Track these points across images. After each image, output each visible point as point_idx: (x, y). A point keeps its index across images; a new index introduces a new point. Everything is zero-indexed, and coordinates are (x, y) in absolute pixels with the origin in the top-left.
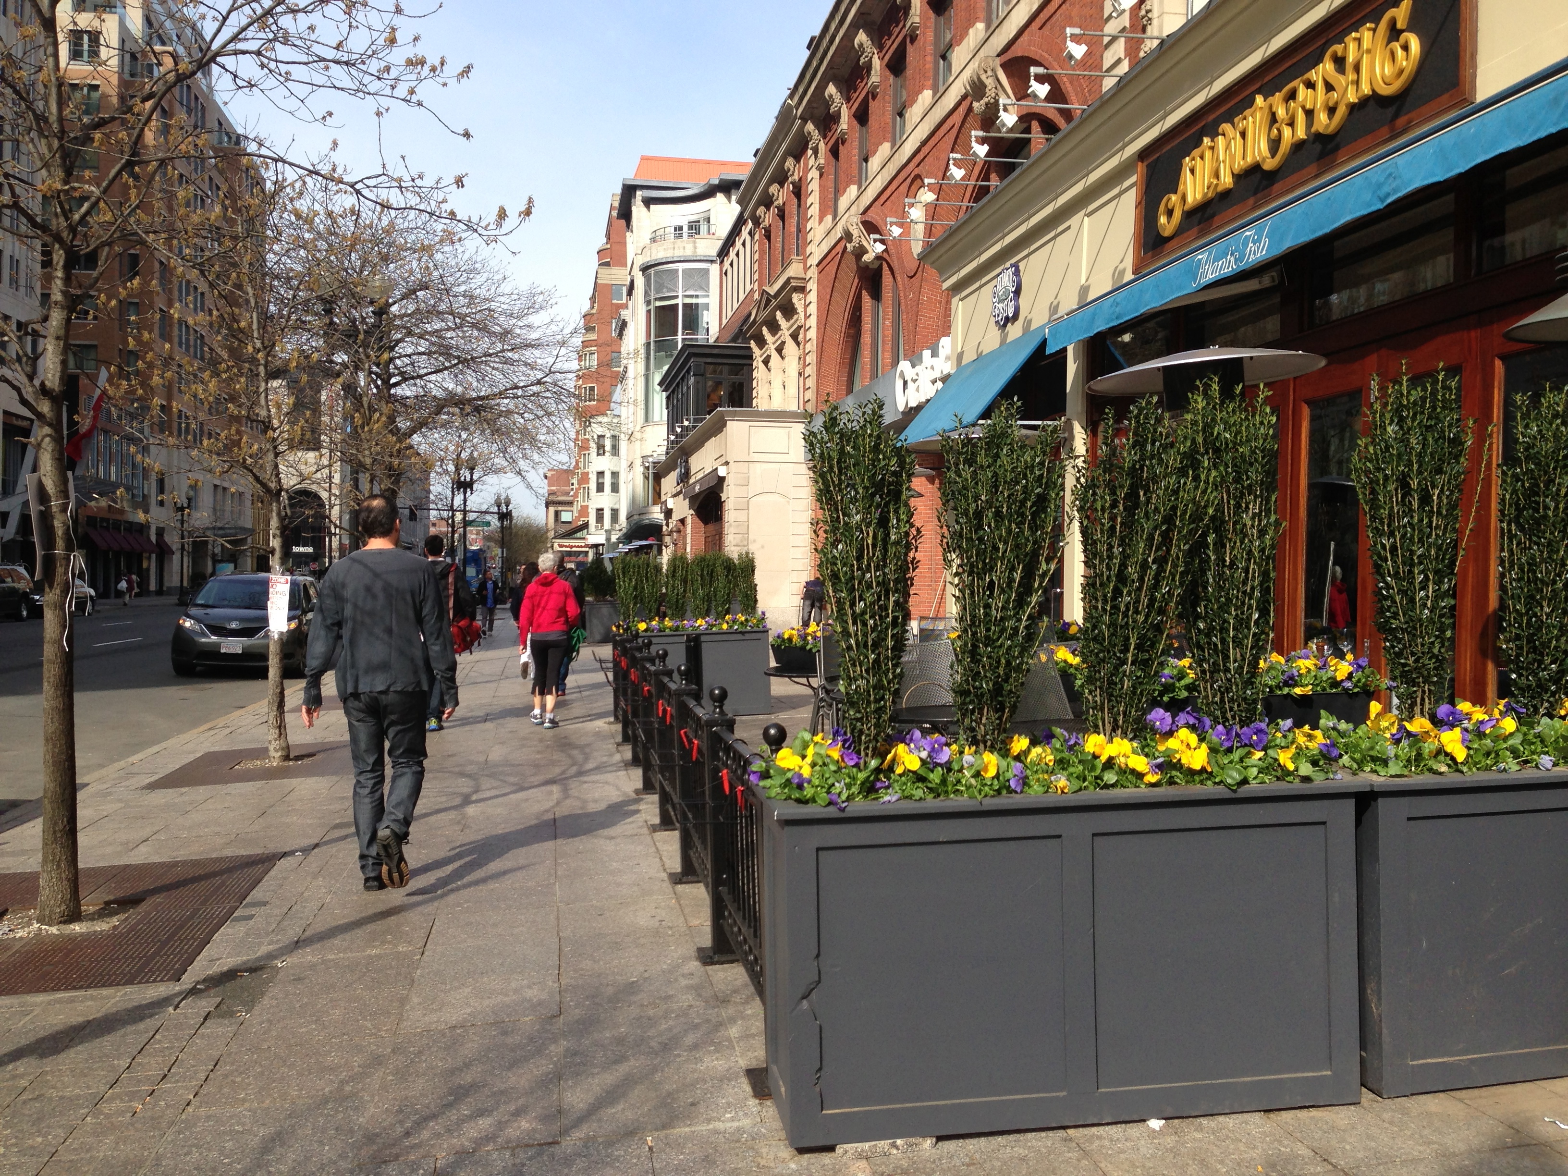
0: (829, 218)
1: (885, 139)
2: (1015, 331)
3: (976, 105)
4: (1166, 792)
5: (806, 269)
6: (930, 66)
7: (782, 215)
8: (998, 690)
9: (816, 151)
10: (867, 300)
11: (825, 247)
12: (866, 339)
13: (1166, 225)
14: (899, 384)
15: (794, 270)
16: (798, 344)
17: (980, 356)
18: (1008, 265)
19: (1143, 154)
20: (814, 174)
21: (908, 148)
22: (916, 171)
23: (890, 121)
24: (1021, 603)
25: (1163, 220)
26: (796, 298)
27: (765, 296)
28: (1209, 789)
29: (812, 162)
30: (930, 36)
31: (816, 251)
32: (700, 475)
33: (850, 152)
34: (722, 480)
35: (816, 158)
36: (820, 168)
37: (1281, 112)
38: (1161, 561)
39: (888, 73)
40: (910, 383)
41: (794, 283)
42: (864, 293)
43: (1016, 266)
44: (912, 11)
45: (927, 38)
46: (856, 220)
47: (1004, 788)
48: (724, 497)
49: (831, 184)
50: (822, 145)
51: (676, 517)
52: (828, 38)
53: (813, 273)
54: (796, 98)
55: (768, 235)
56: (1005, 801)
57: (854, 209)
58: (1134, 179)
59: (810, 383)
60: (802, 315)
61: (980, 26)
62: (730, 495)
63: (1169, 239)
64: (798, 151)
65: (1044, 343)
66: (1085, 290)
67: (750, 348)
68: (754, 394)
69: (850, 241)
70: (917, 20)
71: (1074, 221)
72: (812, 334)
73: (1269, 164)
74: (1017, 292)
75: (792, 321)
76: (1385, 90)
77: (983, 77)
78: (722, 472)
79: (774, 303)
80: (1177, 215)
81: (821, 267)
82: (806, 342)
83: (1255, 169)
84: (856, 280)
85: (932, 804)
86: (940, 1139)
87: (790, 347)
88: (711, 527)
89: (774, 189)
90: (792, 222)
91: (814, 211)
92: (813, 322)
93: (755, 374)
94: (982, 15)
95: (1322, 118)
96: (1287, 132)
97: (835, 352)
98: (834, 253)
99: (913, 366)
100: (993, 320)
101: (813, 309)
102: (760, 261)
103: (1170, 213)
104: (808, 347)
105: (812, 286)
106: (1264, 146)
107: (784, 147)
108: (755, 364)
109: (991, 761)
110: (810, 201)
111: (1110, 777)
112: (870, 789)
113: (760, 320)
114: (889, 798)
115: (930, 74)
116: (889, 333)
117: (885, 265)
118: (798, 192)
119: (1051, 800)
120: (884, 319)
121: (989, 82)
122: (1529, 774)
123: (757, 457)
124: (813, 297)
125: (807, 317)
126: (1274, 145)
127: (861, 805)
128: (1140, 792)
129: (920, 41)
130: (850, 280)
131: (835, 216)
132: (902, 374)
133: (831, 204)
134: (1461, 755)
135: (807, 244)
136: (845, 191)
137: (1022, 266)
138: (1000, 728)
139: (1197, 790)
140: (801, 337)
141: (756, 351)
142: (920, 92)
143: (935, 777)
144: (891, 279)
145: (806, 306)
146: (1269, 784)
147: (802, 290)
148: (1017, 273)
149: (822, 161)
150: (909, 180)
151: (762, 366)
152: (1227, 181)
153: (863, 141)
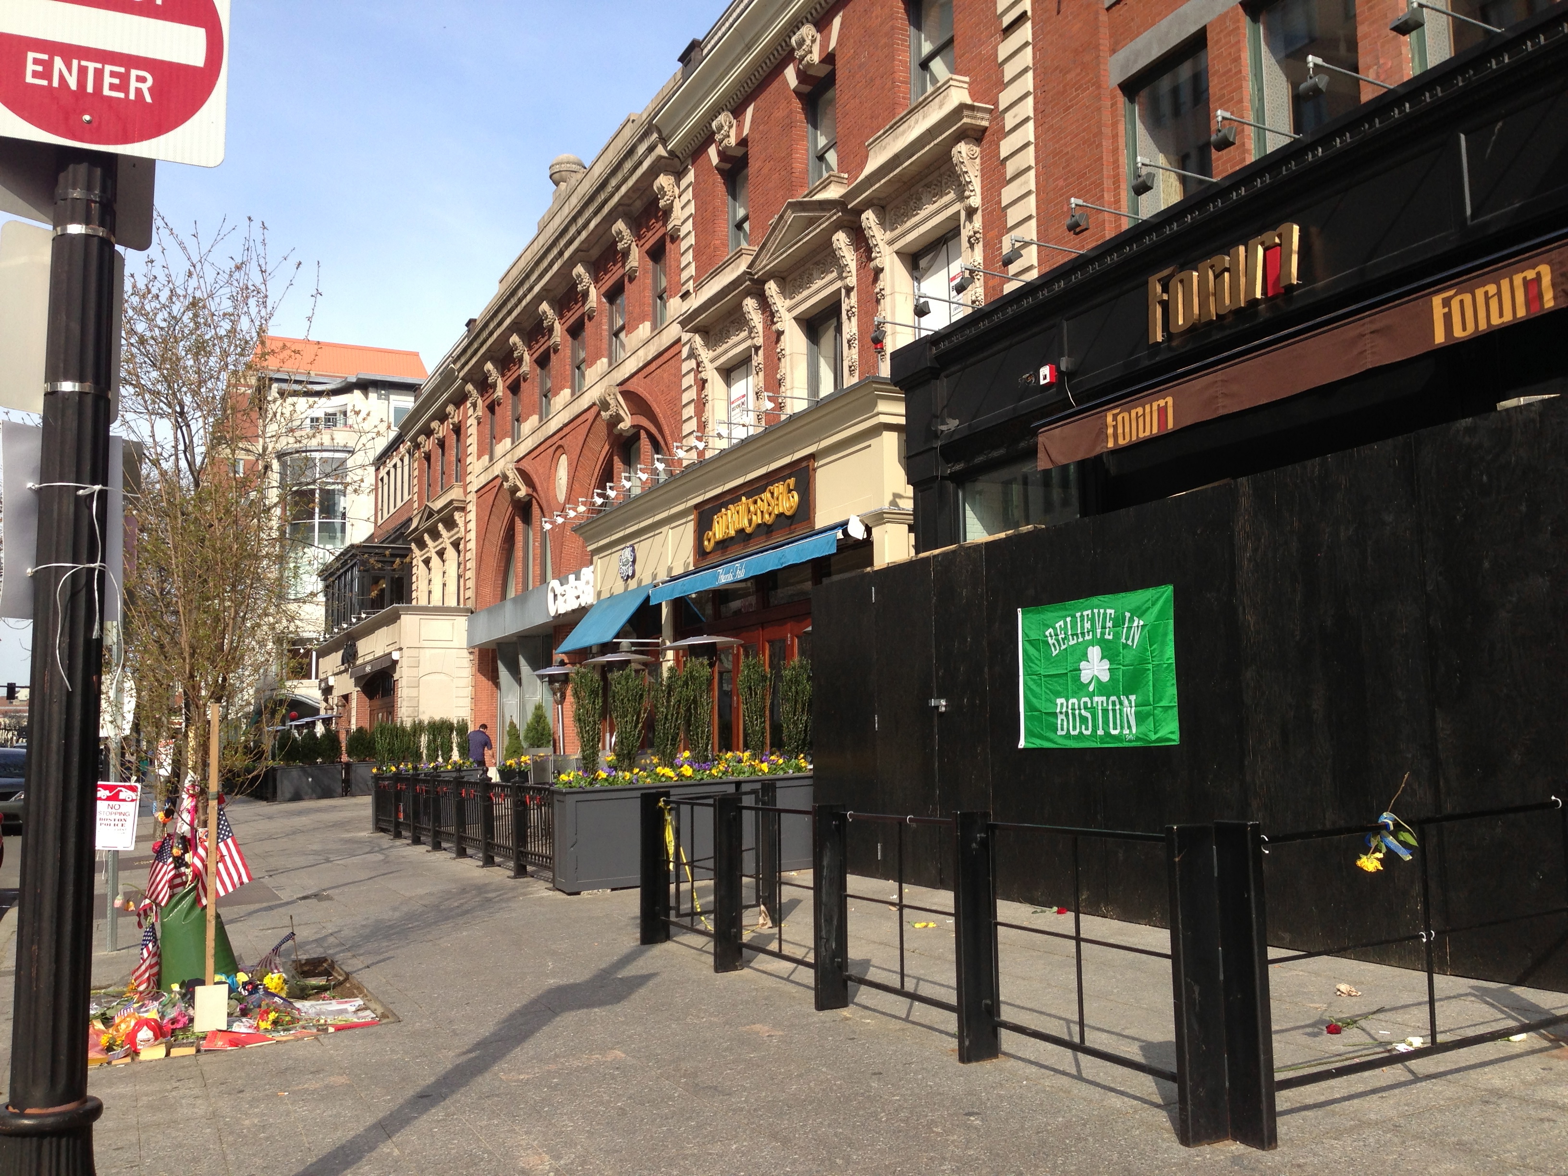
0: (486, 458)
1: (534, 413)
2: (633, 584)
3: (603, 413)
4: (679, 783)
5: (466, 494)
6: (569, 372)
7: (442, 444)
8: (629, 753)
9: (474, 405)
10: (519, 524)
11: (483, 479)
12: (519, 553)
13: (708, 546)
14: (551, 596)
15: (455, 494)
16: (459, 552)
17: (612, 595)
18: (628, 544)
19: (696, 506)
20: (472, 421)
21: (554, 425)
22: (560, 443)
23: (538, 400)
24: (636, 727)
25: (706, 543)
26: (457, 516)
27: (428, 510)
28: (692, 782)
29: (471, 411)
30: (568, 352)
31: (475, 481)
32: (369, 658)
33: (505, 412)
34: (396, 662)
35: (475, 410)
36: (478, 419)
37: (752, 508)
38: (678, 713)
39: (536, 366)
40: (559, 597)
41: (456, 504)
42: (517, 519)
43: (632, 546)
44: (555, 333)
45: (566, 352)
46: (511, 466)
47: (632, 782)
48: (396, 676)
49: (487, 431)
50: (480, 402)
51: (336, 693)
52: (487, 331)
53: (472, 497)
54: (458, 365)
55: (428, 457)
56: (632, 786)
57: (508, 456)
58: (692, 517)
59: (471, 584)
60: (463, 529)
61: (605, 360)
62: (403, 676)
63: (710, 553)
64: (460, 399)
65: (648, 598)
66: (670, 569)
67: (410, 550)
68: (414, 587)
69: (507, 481)
70: (558, 339)
71: (664, 529)
72: (472, 545)
73: (749, 530)
74: (634, 562)
75: (453, 532)
76: (788, 513)
77: (608, 399)
78: (396, 656)
79: (436, 517)
80: (712, 542)
81: (480, 493)
82: (466, 551)
83: (742, 531)
84: (510, 509)
85: (610, 787)
86: (613, 890)
87: (450, 553)
88: (377, 702)
89: (435, 425)
90: (452, 454)
91: (473, 449)
92: (472, 535)
93: (414, 570)
94: (606, 353)
95: (767, 516)
96: (754, 517)
97: (493, 562)
98: (491, 485)
99: (562, 585)
100: (619, 576)
101: (472, 526)
102: (420, 477)
103: (709, 540)
104: (469, 555)
105: (472, 507)
106: (746, 522)
107: (445, 396)
108: (414, 562)
109: (628, 775)
110: (469, 441)
111: (663, 779)
112: (591, 784)
113: (422, 527)
114: (597, 786)
115: (569, 378)
116: (538, 551)
117: (534, 501)
118: (458, 430)
119: (645, 785)
120: (534, 541)
121: (612, 402)
122: (786, 775)
123: (426, 644)
124: (472, 516)
125: (467, 531)
126: (750, 521)
127: (589, 788)
128: (672, 783)
129: (561, 353)
130: (505, 509)
131: (491, 459)
132: (553, 590)
133: (488, 447)
134: (766, 770)
135: (466, 474)
136: (500, 441)
137: (636, 546)
138: (630, 765)
139: (689, 782)
140: (461, 547)
141: (416, 552)
142: (562, 389)
143: (611, 779)
144: (539, 511)
145: (466, 523)
146: (710, 780)
147: (463, 509)
148: (633, 550)
149: (480, 413)
150: (554, 447)
151: (422, 565)
152: (732, 533)
153: (515, 408)
